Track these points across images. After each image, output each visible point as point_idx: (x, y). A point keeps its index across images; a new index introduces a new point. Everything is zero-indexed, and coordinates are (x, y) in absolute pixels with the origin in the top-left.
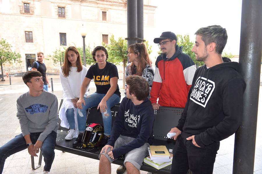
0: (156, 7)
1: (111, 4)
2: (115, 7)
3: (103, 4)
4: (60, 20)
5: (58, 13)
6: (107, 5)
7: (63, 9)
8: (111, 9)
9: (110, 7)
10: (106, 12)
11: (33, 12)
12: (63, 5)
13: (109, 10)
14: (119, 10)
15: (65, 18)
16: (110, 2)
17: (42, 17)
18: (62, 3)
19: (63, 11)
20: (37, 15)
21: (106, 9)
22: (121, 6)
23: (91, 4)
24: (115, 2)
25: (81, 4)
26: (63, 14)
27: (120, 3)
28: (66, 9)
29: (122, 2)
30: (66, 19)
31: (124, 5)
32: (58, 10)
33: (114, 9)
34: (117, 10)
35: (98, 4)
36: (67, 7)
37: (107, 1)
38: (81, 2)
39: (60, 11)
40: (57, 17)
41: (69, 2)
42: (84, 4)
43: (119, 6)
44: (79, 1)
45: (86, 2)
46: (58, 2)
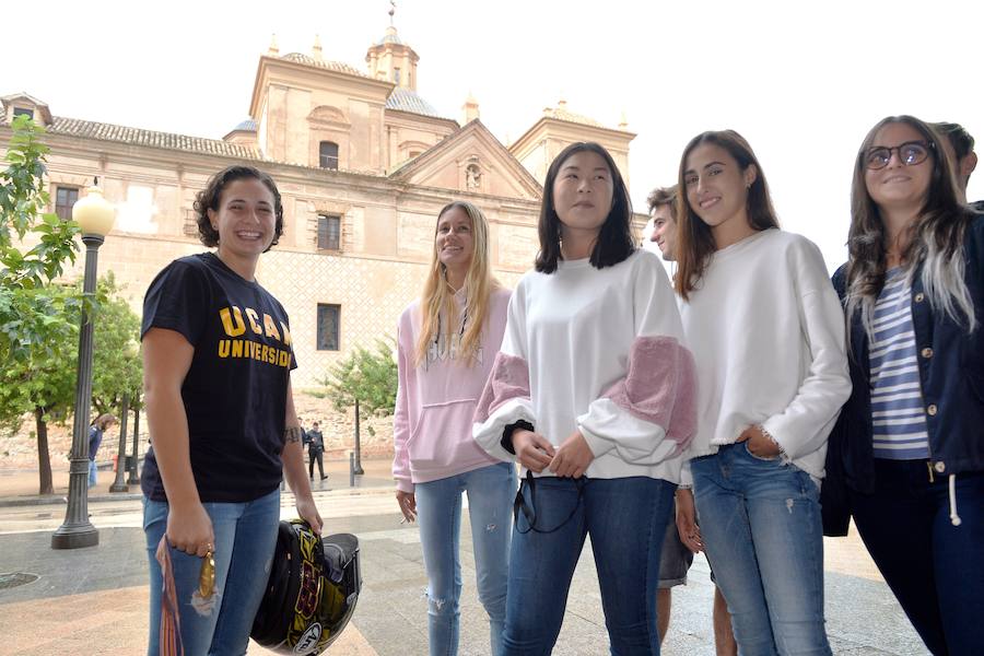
1: (498, 205)
2: (510, 218)
4: (324, 257)
5: (316, 234)
7: (332, 221)
8: (497, 222)
9: (495, 216)
12: (336, 209)
14: (526, 226)
15: (342, 253)
16: (495, 198)
18: (331, 201)
19: (333, 229)
23: (430, 207)
24: (514, 201)
25: (400, 207)
26: (332, 238)
27: (529, 203)
28: (346, 221)
30: (345, 255)
32: (316, 224)
33: (508, 223)
34: (517, 225)
36: (349, 213)
37: (485, 197)
38: (397, 198)
39: (324, 228)
40: (313, 247)
41: (356, 198)
42: (409, 205)
43: (523, 213)
44: (391, 196)
45: (415, 198)
46: (320, 199)
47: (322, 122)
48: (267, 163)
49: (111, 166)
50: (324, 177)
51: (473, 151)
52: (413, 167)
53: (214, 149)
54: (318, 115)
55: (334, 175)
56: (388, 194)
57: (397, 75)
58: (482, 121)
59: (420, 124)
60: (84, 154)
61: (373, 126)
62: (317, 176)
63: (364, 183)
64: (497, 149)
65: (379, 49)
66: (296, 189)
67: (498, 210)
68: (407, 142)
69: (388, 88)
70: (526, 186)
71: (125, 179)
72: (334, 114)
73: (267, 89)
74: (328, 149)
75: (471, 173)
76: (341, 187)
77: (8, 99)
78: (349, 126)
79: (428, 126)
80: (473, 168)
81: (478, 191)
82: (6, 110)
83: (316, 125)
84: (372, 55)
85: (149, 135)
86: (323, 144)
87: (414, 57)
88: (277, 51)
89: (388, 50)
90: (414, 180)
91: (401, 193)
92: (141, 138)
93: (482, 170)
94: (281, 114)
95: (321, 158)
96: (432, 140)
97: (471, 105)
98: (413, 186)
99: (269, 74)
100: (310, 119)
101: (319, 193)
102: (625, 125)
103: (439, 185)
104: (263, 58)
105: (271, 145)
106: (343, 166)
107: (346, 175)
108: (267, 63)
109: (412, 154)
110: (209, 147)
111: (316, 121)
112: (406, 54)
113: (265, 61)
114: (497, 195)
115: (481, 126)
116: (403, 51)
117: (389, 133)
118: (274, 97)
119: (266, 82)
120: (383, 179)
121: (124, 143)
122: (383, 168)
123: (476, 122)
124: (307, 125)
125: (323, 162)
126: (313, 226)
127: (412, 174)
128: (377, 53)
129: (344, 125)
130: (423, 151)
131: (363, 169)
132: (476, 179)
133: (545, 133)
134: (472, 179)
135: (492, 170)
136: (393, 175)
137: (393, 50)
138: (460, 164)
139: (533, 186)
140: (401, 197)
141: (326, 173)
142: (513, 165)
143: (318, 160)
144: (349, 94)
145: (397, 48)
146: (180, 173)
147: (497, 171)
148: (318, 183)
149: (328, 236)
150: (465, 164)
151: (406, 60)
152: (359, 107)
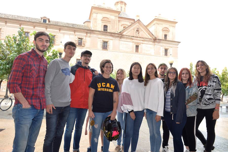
0: (179, 42)
1: (143, 39)
2: (146, 42)
3: (137, 40)
4: (104, 51)
5: (102, 46)
6: (140, 40)
7: (106, 43)
9: (142, 42)
10: (139, 46)
11: (85, 45)
12: (106, 40)
13: (141, 44)
14: (149, 44)
15: (107, 50)
16: (142, 38)
17: (91, 48)
18: (106, 38)
19: (106, 45)
20: (87, 47)
21: (139, 44)
22: (151, 41)
23: (127, 40)
24: (147, 38)
25: (120, 40)
26: (106, 47)
27: (150, 39)
28: (108, 43)
29: (152, 38)
30: (108, 50)
31: (153, 40)
32: (102, 43)
33: (145, 44)
34: (147, 44)
35: (132, 39)
36: (109, 41)
37: (140, 38)
38: (120, 38)
39: (104, 45)
40: (101, 49)
41: (111, 38)
42: (122, 39)
43: (149, 41)
44: (119, 37)
45: (124, 38)
46: (103, 38)
47: (104, 21)
48: (92, 30)
49: (61, 31)
50: (104, 33)
51: (138, 27)
52: (124, 31)
53: (81, 27)
54: (104, 19)
55: (106, 33)
56: (118, 37)
57: (121, 9)
58: (140, 20)
59: (126, 20)
60: (56, 29)
61: (115, 21)
62: (103, 33)
63: (113, 35)
64: (144, 26)
65: (118, 2)
66: (98, 36)
67: (143, 41)
68: (123, 24)
69: (119, 13)
70: (150, 35)
71: (64, 34)
72: (107, 19)
73: (93, 14)
74: (105, 27)
75: (137, 32)
76: (108, 35)
77: (42, 17)
78: (110, 22)
79: (128, 20)
80: (137, 31)
81: (138, 36)
82: (42, 19)
83: (103, 21)
84: (116, 4)
85: (69, 24)
86: (104, 26)
87: (125, 4)
88: (95, 5)
89: (120, 3)
90: (124, 34)
91: (121, 37)
92: (67, 25)
93: (139, 31)
94: (95, 19)
95: (104, 29)
96: (129, 24)
97: (138, 16)
98: (124, 35)
99: (93, 10)
100: (102, 20)
101: (103, 37)
102: (175, 20)
103: (130, 35)
104: (92, 7)
105: (93, 26)
106: (108, 31)
107: (109, 33)
108: (93, 8)
109: (124, 27)
110: (80, 27)
111: (103, 20)
112: (124, 3)
113: (92, 8)
114: (143, 37)
115: (140, 21)
116: (123, 3)
117: (119, 22)
118: (94, 15)
119: (93, 12)
120: (117, 33)
121: (64, 26)
122: (117, 31)
123: (139, 20)
124: (101, 21)
125: (104, 30)
126: (102, 44)
127: (123, 32)
128: (117, 4)
129: (109, 21)
130: (127, 27)
131: (113, 31)
132: (138, 33)
133: (155, 22)
134: (137, 33)
135: (142, 31)
136: (119, 33)
137: (121, 3)
138: (135, 30)
139: (151, 35)
140: (121, 38)
141: (105, 32)
142: (147, 30)
143: (103, 29)
144: (110, 14)
145: (122, 2)
146: (75, 32)
147: (143, 31)
148: (103, 35)
149: (105, 46)
150: (136, 30)
151: (124, 5)
152: (112, 17)
